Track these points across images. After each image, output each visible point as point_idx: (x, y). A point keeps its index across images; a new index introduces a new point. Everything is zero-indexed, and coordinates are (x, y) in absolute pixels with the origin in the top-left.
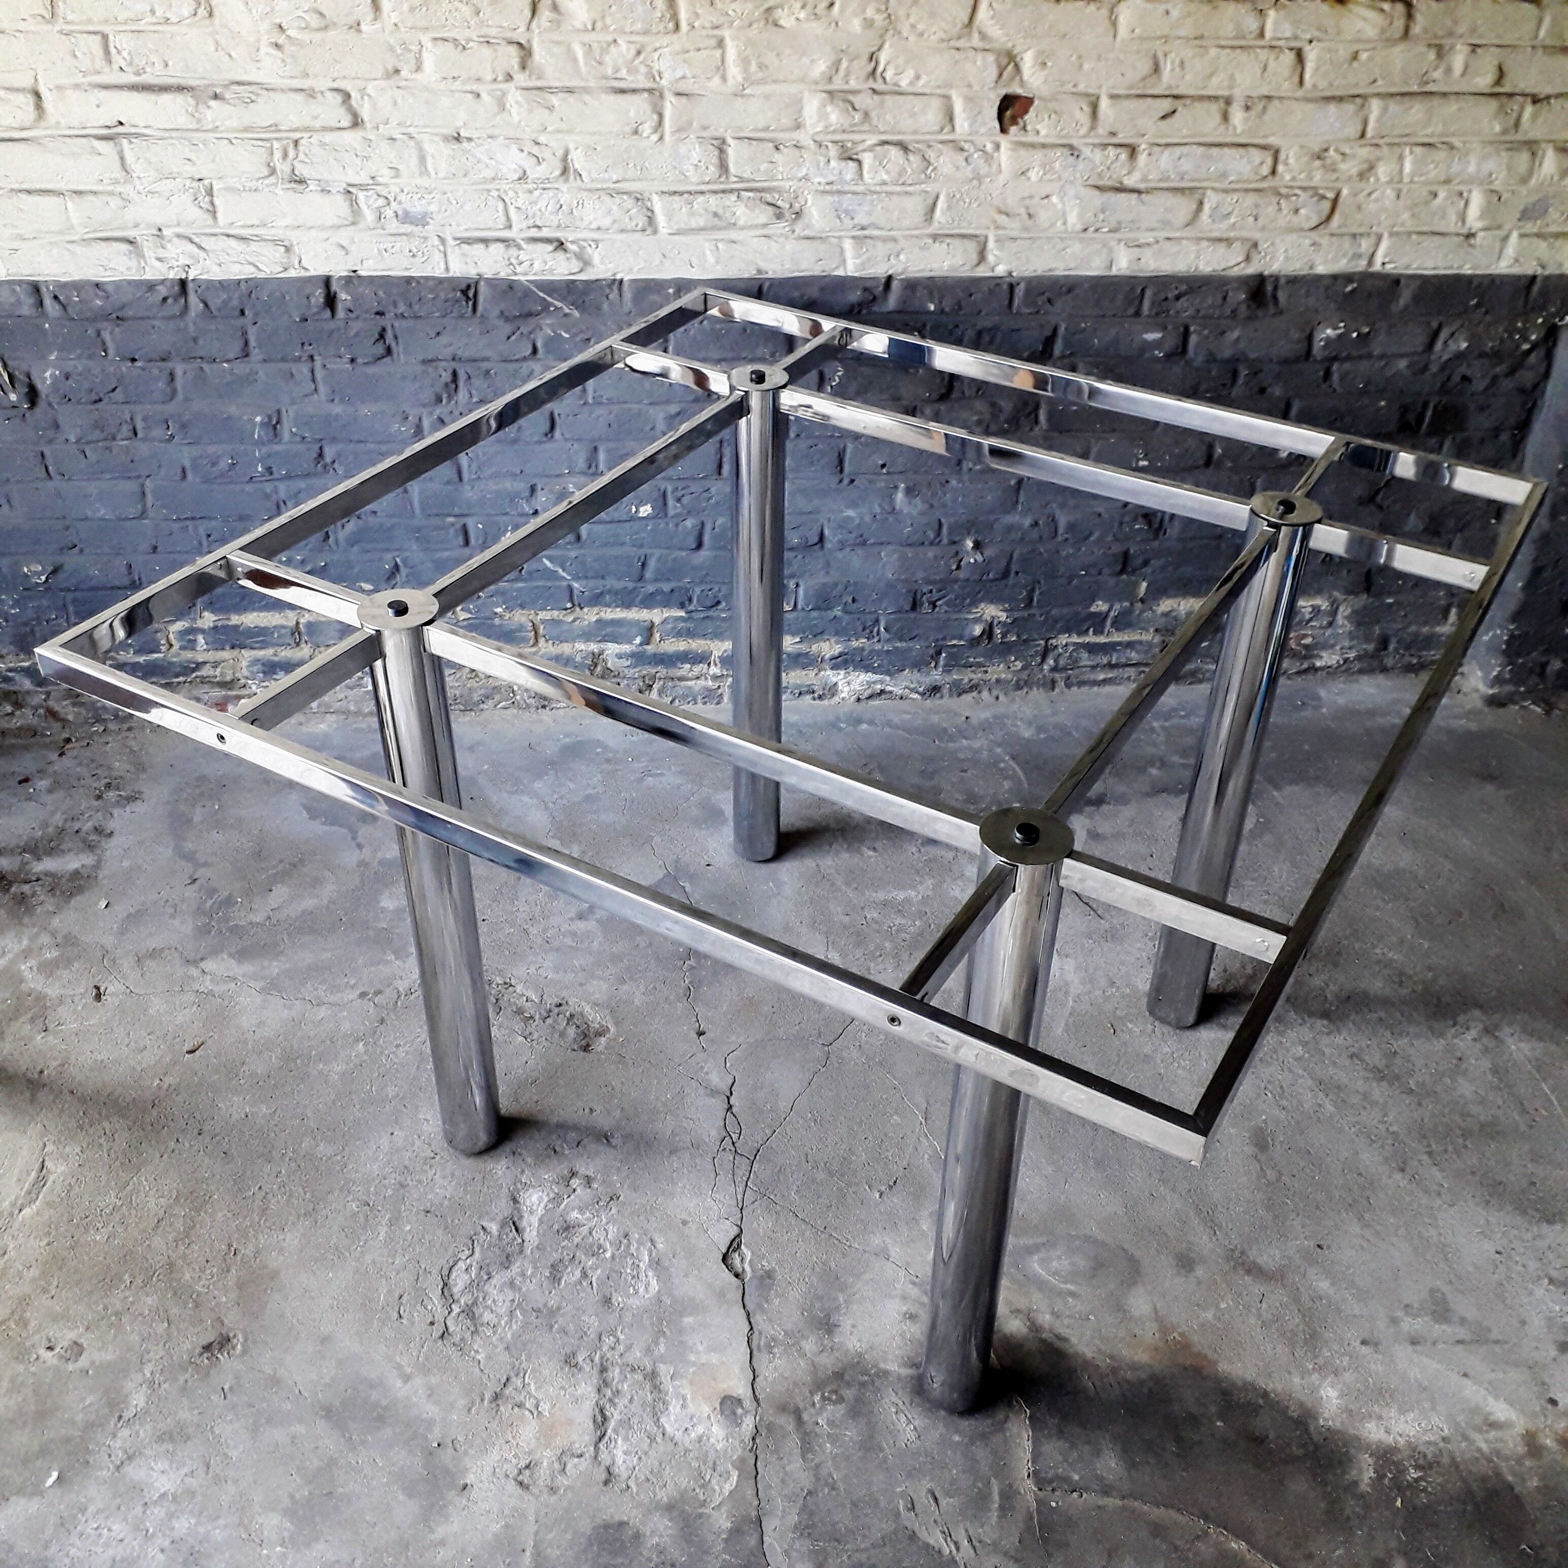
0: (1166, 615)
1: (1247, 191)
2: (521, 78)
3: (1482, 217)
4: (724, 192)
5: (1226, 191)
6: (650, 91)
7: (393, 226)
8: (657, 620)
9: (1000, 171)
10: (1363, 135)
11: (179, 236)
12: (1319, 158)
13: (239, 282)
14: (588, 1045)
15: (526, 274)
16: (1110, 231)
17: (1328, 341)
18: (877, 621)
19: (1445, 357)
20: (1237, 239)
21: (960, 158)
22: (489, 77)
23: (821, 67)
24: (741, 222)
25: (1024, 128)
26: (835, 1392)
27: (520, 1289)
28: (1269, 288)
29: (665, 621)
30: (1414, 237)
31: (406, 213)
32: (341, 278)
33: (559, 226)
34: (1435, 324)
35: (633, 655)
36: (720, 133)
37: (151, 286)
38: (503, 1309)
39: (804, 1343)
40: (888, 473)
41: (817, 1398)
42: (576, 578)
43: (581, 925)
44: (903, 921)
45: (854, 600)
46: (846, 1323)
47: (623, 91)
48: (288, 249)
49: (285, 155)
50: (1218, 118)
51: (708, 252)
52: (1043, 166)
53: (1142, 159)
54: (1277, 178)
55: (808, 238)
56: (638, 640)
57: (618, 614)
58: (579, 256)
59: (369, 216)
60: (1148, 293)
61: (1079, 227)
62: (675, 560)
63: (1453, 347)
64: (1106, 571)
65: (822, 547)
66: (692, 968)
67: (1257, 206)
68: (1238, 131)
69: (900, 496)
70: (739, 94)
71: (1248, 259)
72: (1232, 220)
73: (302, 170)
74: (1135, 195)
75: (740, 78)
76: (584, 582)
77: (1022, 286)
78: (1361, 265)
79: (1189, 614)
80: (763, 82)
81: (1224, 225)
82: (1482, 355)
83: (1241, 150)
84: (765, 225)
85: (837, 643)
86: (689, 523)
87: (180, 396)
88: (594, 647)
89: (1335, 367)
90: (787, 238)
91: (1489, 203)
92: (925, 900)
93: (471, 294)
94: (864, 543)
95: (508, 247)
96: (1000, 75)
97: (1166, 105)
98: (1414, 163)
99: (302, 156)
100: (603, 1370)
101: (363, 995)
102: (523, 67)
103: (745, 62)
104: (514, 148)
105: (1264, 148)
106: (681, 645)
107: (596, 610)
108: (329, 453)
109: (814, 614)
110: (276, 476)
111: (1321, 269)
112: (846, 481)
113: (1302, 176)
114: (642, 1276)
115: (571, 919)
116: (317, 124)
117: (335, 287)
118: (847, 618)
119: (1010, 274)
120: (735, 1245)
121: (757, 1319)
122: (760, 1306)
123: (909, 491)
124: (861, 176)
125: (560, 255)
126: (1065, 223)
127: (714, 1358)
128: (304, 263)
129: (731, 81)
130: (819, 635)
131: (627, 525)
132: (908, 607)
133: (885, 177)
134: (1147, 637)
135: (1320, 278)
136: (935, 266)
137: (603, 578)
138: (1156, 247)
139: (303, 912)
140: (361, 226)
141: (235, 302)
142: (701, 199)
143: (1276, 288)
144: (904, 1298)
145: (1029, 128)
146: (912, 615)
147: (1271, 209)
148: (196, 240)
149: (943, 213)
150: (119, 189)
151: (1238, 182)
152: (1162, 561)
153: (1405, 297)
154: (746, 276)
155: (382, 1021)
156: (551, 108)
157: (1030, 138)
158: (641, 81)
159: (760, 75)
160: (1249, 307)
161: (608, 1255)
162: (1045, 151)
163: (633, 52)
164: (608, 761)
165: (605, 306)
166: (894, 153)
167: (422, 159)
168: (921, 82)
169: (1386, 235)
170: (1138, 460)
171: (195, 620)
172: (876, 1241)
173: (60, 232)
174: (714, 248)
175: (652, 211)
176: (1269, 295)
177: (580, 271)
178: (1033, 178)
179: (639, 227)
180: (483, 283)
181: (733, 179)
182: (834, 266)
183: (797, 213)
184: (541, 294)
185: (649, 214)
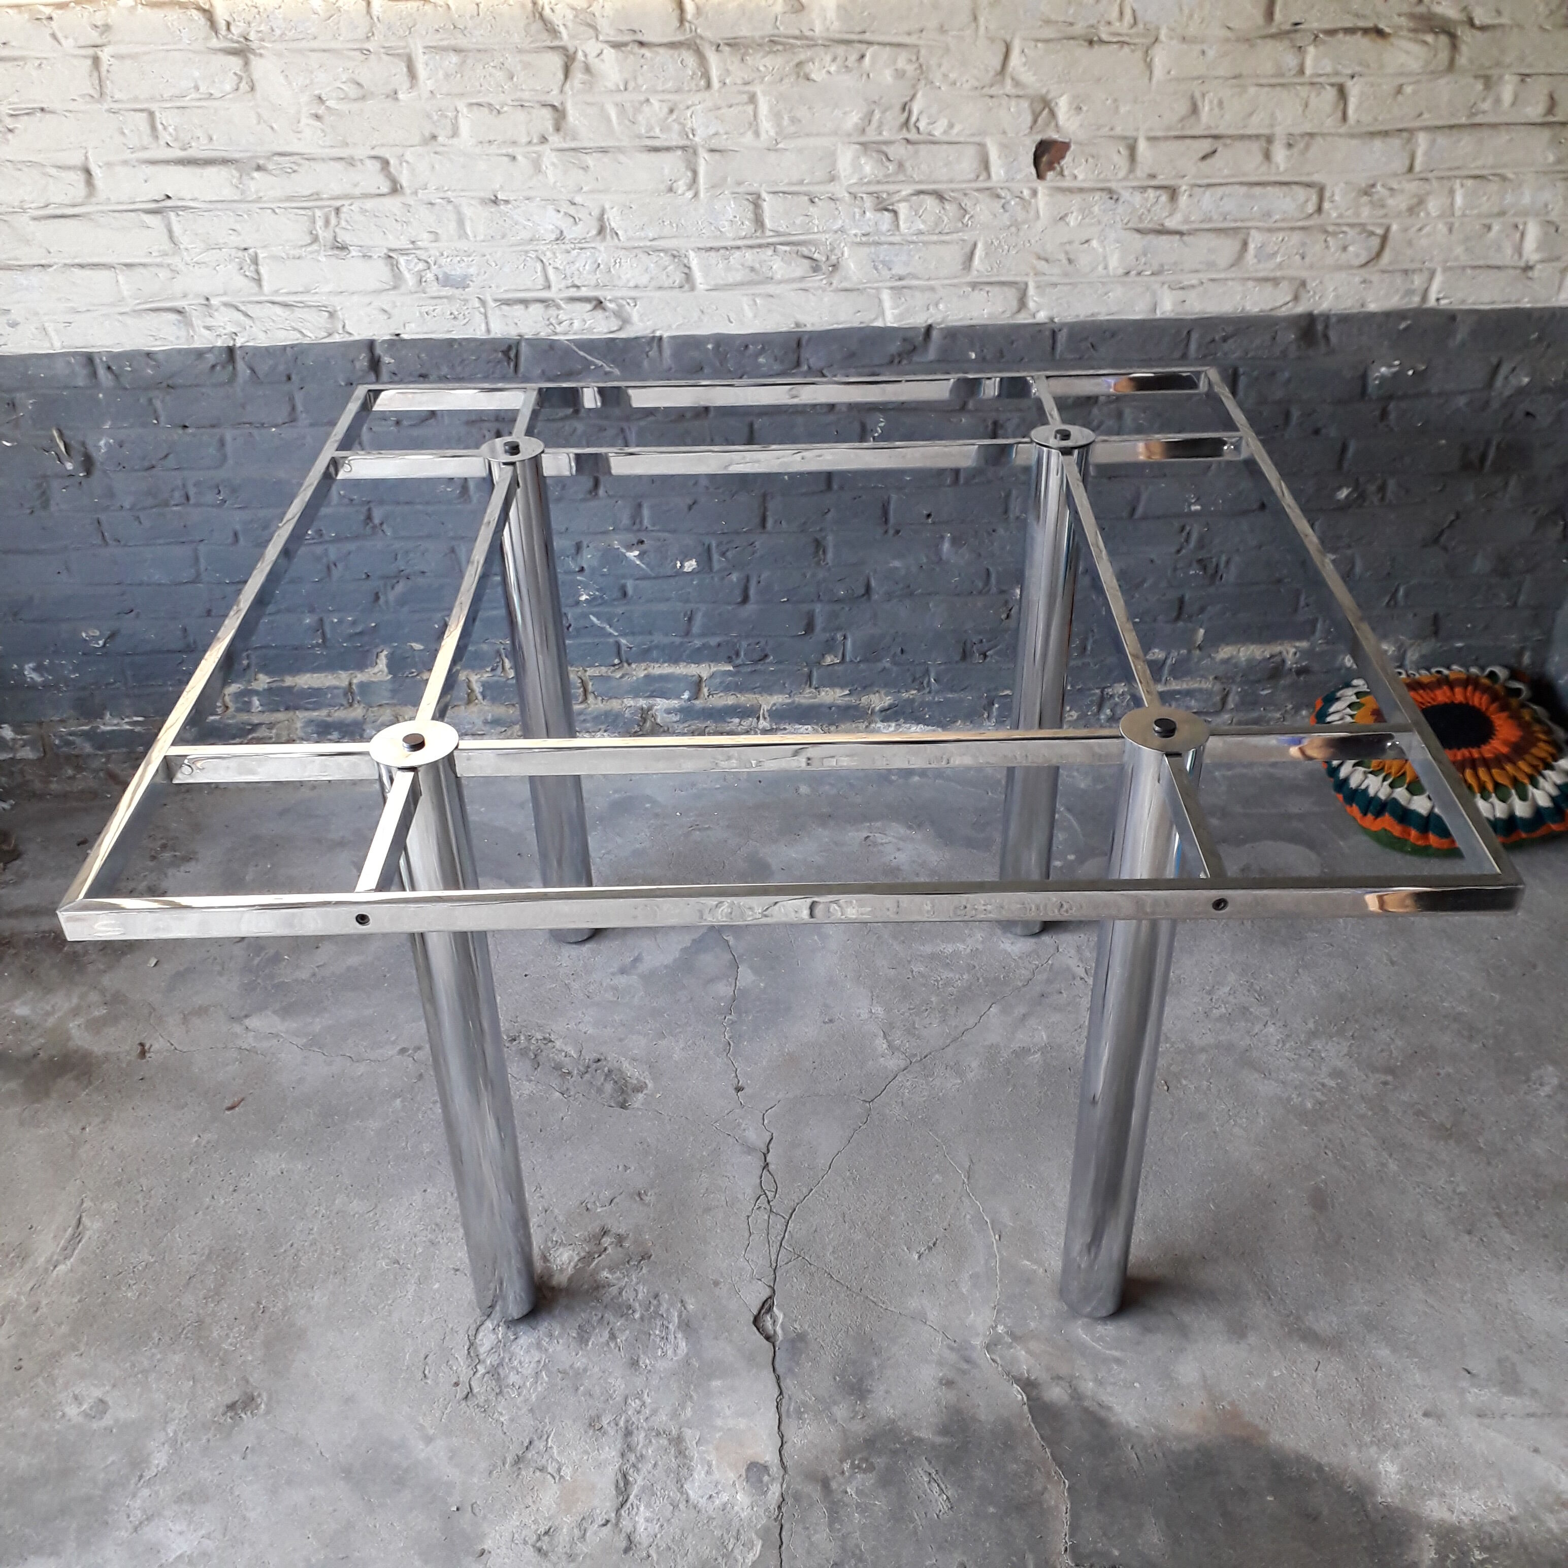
0: (1226, 661)
1: (1293, 229)
2: (555, 140)
3: (1538, 249)
4: (760, 246)
5: (1270, 230)
6: (683, 148)
7: (434, 289)
8: (705, 676)
9: (1038, 216)
10: (1411, 169)
11: (226, 305)
12: (1366, 193)
13: (285, 348)
14: (625, 1101)
15: (566, 334)
16: (1153, 274)
17: (1383, 378)
18: (927, 672)
19: (1507, 393)
20: (1284, 278)
21: (997, 205)
22: (524, 140)
23: (854, 119)
24: (778, 276)
25: (1061, 174)
26: (866, 1460)
27: (546, 1350)
28: (1320, 327)
29: (712, 676)
30: (1469, 271)
31: (447, 277)
32: (384, 341)
33: (597, 285)
34: (1494, 361)
35: (681, 710)
36: (755, 187)
37: (200, 354)
38: (528, 1370)
39: (835, 1409)
40: (934, 523)
41: (846, 1466)
42: (623, 634)
43: (622, 980)
44: (951, 975)
45: (902, 651)
46: (879, 1390)
47: (656, 150)
48: (332, 315)
49: (327, 222)
50: (1259, 157)
51: (746, 307)
52: (1082, 210)
53: (1183, 200)
54: (1323, 215)
55: (846, 290)
56: (686, 696)
57: (666, 669)
58: (618, 314)
59: (410, 280)
60: (1195, 336)
61: (1121, 271)
62: (720, 614)
63: (1513, 381)
64: (1160, 618)
65: (869, 599)
66: (733, 1023)
67: (1304, 244)
68: (1282, 169)
69: (946, 546)
70: (772, 149)
71: (1296, 298)
72: (1279, 259)
73: (344, 237)
74: (1178, 237)
75: (772, 133)
76: (630, 638)
77: (1065, 331)
78: (1415, 301)
79: (1249, 661)
80: (795, 136)
81: (1271, 264)
82: (1545, 390)
83: (1285, 188)
84: (803, 278)
85: (887, 695)
86: (734, 577)
87: (231, 462)
88: (643, 703)
89: (1392, 406)
90: (824, 290)
91: (1546, 234)
92: (975, 953)
93: (512, 354)
94: (911, 594)
95: (547, 307)
96: (1035, 121)
97: (1206, 146)
98: (1465, 196)
99: (343, 223)
100: (628, 1433)
101: (403, 1051)
102: (558, 129)
103: (777, 116)
104: (550, 209)
105: (1308, 185)
106: (730, 700)
107: (643, 665)
108: (378, 515)
109: (862, 666)
110: (326, 538)
111: (1372, 307)
112: (891, 532)
113: (1349, 213)
114: (671, 1338)
115: (613, 974)
116: (357, 191)
117: (378, 351)
118: (895, 669)
119: (1052, 320)
120: (766, 1306)
121: (789, 1383)
122: (790, 1370)
123: (954, 541)
124: (898, 226)
125: (599, 314)
126: (1106, 268)
127: (742, 1423)
128: (348, 328)
129: (763, 136)
130: (867, 687)
131: (672, 581)
132: (957, 658)
133: (922, 227)
134: (1206, 685)
135: (1373, 315)
136: (975, 314)
137: (650, 633)
138: (1201, 288)
139: (349, 969)
140: (403, 289)
141: (281, 368)
142: (737, 254)
143: (1326, 327)
144: (940, 1363)
145: (1066, 173)
146: (962, 665)
147: (1319, 247)
148: (243, 308)
149: (981, 260)
150: (168, 260)
151: (1283, 220)
152: (1219, 607)
153: (1461, 333)
154: (784, 329)
155: (421, 1076)
156: (586, 169)
157: (1065, 184)
158: (675, 140)
159: (792, 129)
160: (1299, 347)
161: (637, 1316)
162: (1085, 196)
163: (665, 110)
164: (657, 815)
165: (646, 363)
166: (930, 202)
167: (461, 223)
168: (956, 130)
169: (1439, 270)
170: (1190, 505)
171: (249, 682)
172: (913, 1304)
173: (112, 305)
174: (751, 303)
175: (689, 268)
176: (1320, 334)
177: (620, 329)
178: (1072, 224)
179: (676, 284)
180: (523, 344)
181: (768, 233)
182: (873, 317)
183: (834, 266)
184: (582, 353)
185: (686, 271)
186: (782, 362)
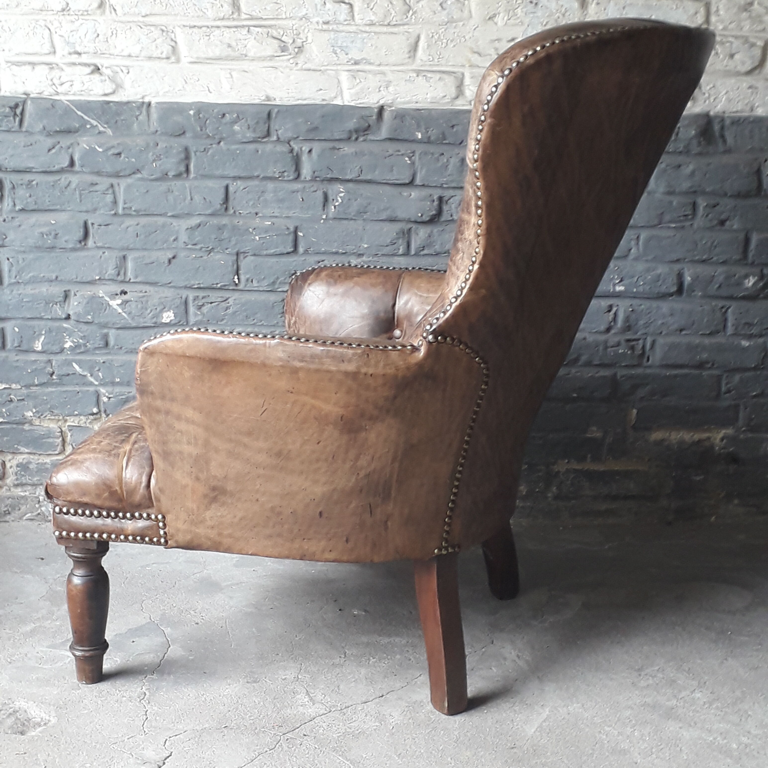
0: (659, 444)
4: (236, 27)
9: (470, 16)
12: (746, 10)
15: (66, 94)
21: (436, 4)
24: (251, 54)
28: (716, 128)
33: (96, 53)
42: (103, 384)
51: (224, 80)
52: (507, 12)
53: (592, 8)
54: (711, 27)
55: (309, 70)
58: (112, 80)
64: (596, 394)
76: (110, 389)
79: (680, 444)
84: (273, 57)
90: (291, 69)
93: (18, 111)
95: (52, 68)
111: (760, 112)
124: (353, 17)
125: (96, 76)
131: (151, 332)
133: (373, 18)
135: (760, 119)
136: (420, 98)
142: (217, 32)
149: (424, 51)
154: (256, 101)
160: (699, 143)
165: (135, 126)
170: (614, 285)
174: (229, 76)
175: (176, 42)
176: (717, 134)
177: (113, 93)
178: (500, 24)
179: (164, 56)
180: (29, 102)
181: (243, 16)
182: (333, 95)
183: (299, 48)
184: (79, 113)
185: (173, 44)
186: (254, 131)
